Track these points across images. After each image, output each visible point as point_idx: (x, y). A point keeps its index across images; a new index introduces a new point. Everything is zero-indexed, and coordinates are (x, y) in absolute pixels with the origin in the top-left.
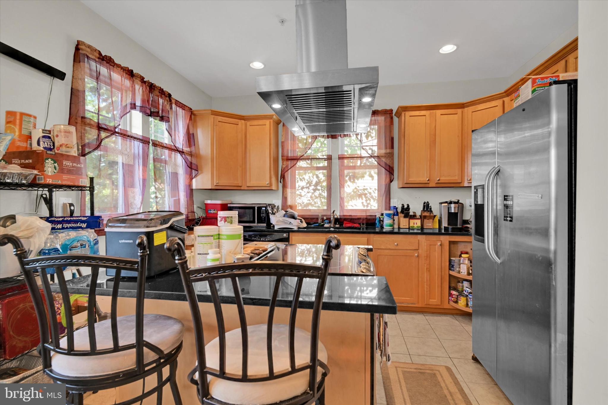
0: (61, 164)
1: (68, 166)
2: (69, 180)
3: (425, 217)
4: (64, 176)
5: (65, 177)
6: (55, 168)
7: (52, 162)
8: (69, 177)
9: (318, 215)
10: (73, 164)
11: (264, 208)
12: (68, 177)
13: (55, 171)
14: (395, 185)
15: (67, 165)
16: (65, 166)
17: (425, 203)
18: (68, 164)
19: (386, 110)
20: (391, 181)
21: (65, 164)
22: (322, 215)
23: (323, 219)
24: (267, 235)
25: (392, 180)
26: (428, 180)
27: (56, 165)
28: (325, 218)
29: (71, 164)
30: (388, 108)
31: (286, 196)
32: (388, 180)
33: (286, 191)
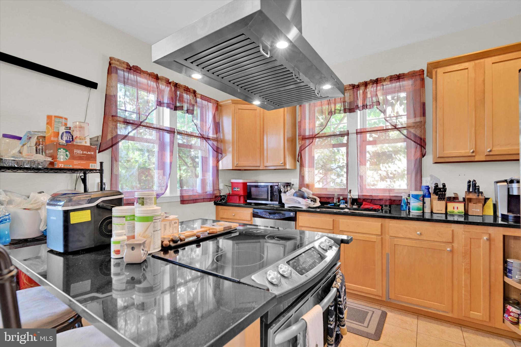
0: (72, 153)
1: (79, 153)
2: (79, 164)
3: (470, 200)
4: (74, 162)
5: (76, 162)
6: (67, 155)
7: (64, 151)
8: (80, 162)
9: (334, 195)
10: (83, 152)
11: (277, 187)
12: (78, 162)
13: (67, 158)
14: (428, 160)
15: (77, 153)
16: (76, 154)
17: (469, 182)
18: (79, 152)
19: (414, 71)
20: (423, 156)
21: (76, 152)
22: (338, 195)
23: (339, 198)
24: (276, 213)
25: (424, 154)
26: (473, 152)
27: (68, 153)
28: (341, 198)
29: (81, 152)
30: (417, 69)
31: (302, 175)
32: (419, 154)
33: (303, 170)
